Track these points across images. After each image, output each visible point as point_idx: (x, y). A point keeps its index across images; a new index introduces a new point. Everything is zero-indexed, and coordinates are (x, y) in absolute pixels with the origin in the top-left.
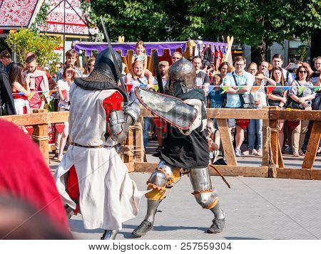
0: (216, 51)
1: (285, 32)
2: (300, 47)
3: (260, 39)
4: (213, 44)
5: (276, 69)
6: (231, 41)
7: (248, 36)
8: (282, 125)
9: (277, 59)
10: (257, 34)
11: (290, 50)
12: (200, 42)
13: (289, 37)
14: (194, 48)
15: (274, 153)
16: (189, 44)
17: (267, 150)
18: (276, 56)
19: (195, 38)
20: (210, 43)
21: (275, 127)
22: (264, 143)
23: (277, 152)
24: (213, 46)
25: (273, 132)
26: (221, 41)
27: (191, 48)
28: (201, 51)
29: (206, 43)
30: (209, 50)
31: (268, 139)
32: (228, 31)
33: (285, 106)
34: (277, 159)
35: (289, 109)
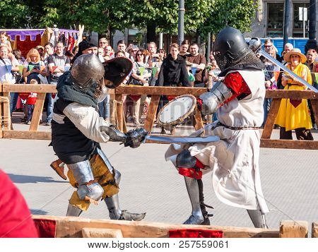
0: (70, 37)
1: (125, 22)
2: (137, 34)
3: (106, 28)
4: (67, 31)
5: (120, 52)
6: (82, 29)
7: (96, 25)
8: (125, 97)
9: (121, 45)
10: (104, 23)
11: (129, 36)
12: (57, 30)
13: (129, 26)
14: (51, 34)
15: (119, 121)
16: (46, 31)
17: (114, 119)
18: (120, 42)
19: (51, 26)
20: (64, 30)
21: (120, 100)
22: (111, 113)
23: (122, 120)
24: (68, 33)
25: (118, 105)
26: (74, 29)
27: (49, 35)
28: (57, 37)
29: (61, 30)
30: (64, 36)
31: (115, 110)
32: (79, 21)
33: (128, 83)
34: (122, 126)
35: (132, 86)
